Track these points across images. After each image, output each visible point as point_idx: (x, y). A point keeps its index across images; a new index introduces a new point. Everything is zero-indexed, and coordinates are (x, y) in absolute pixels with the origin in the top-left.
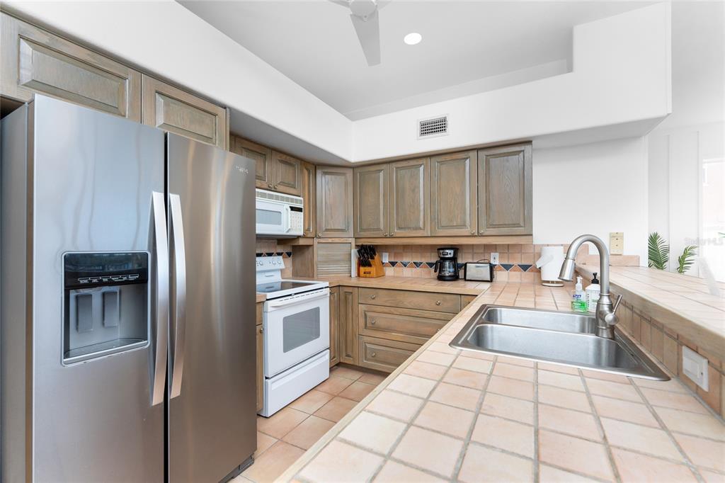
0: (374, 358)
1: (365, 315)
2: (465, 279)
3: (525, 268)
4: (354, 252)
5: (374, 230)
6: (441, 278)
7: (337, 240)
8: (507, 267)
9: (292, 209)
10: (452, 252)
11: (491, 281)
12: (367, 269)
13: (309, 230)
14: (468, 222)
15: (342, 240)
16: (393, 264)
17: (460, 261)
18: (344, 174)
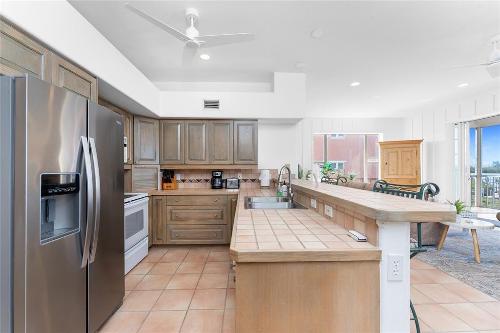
0: (178, 238)
1: (171, 212)
2: (226, 188)
3: (253, 181)
4: (160, 174)
5: (174, 160)
6: (214, 188)
7: (148, 166)
8: (245, 181)
10: (220, 173)
11: (239, 188)
12: (169, 184)
14: (229, 158)
15: (151, 166)
16: (183, 181)
17: (223, 178)
18: (153, 123)
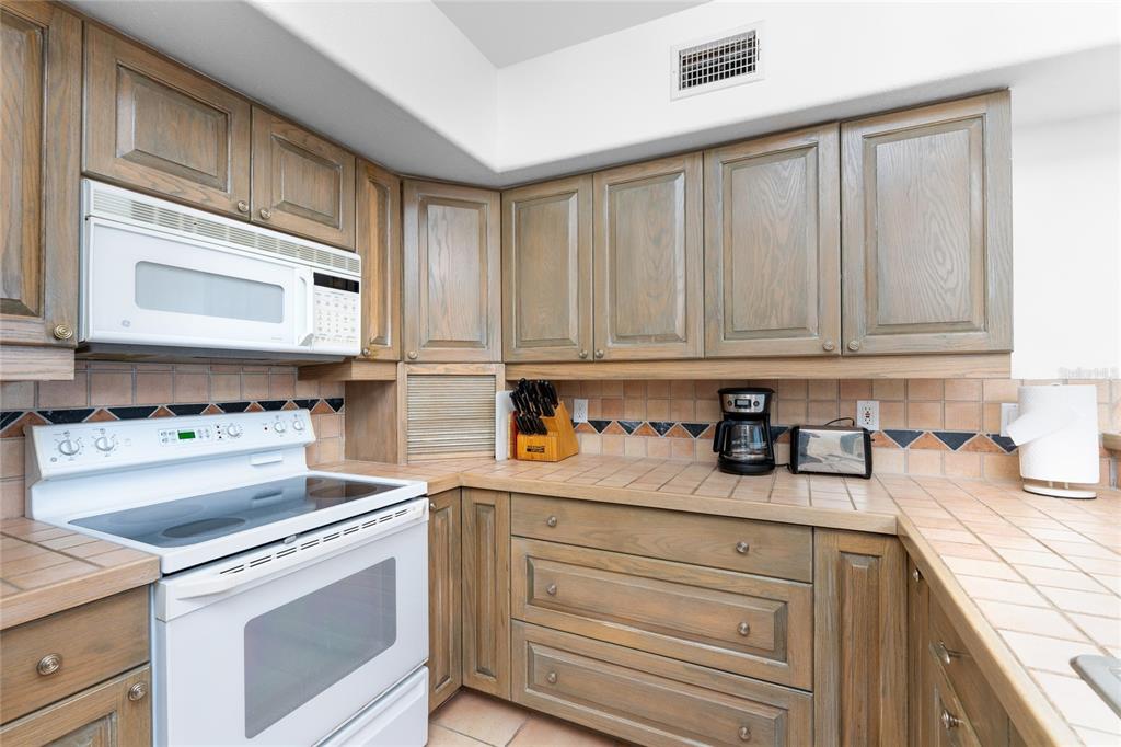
0: (554, 686)
1: (530, 571)
2: (793, 468)
3: (955, 440)
4: (503, 397)
5: (553, 343)
6: (728, 465)
8: (903, 438)
9: (321, 280)
10: (761, 398)
11: (868, 476)
12: (536, 440)
13: (380, 340)
14: (812, 321)
15: (471, 369)
16: (599, 426)
17: (773, 423)
18: (477, 205)
